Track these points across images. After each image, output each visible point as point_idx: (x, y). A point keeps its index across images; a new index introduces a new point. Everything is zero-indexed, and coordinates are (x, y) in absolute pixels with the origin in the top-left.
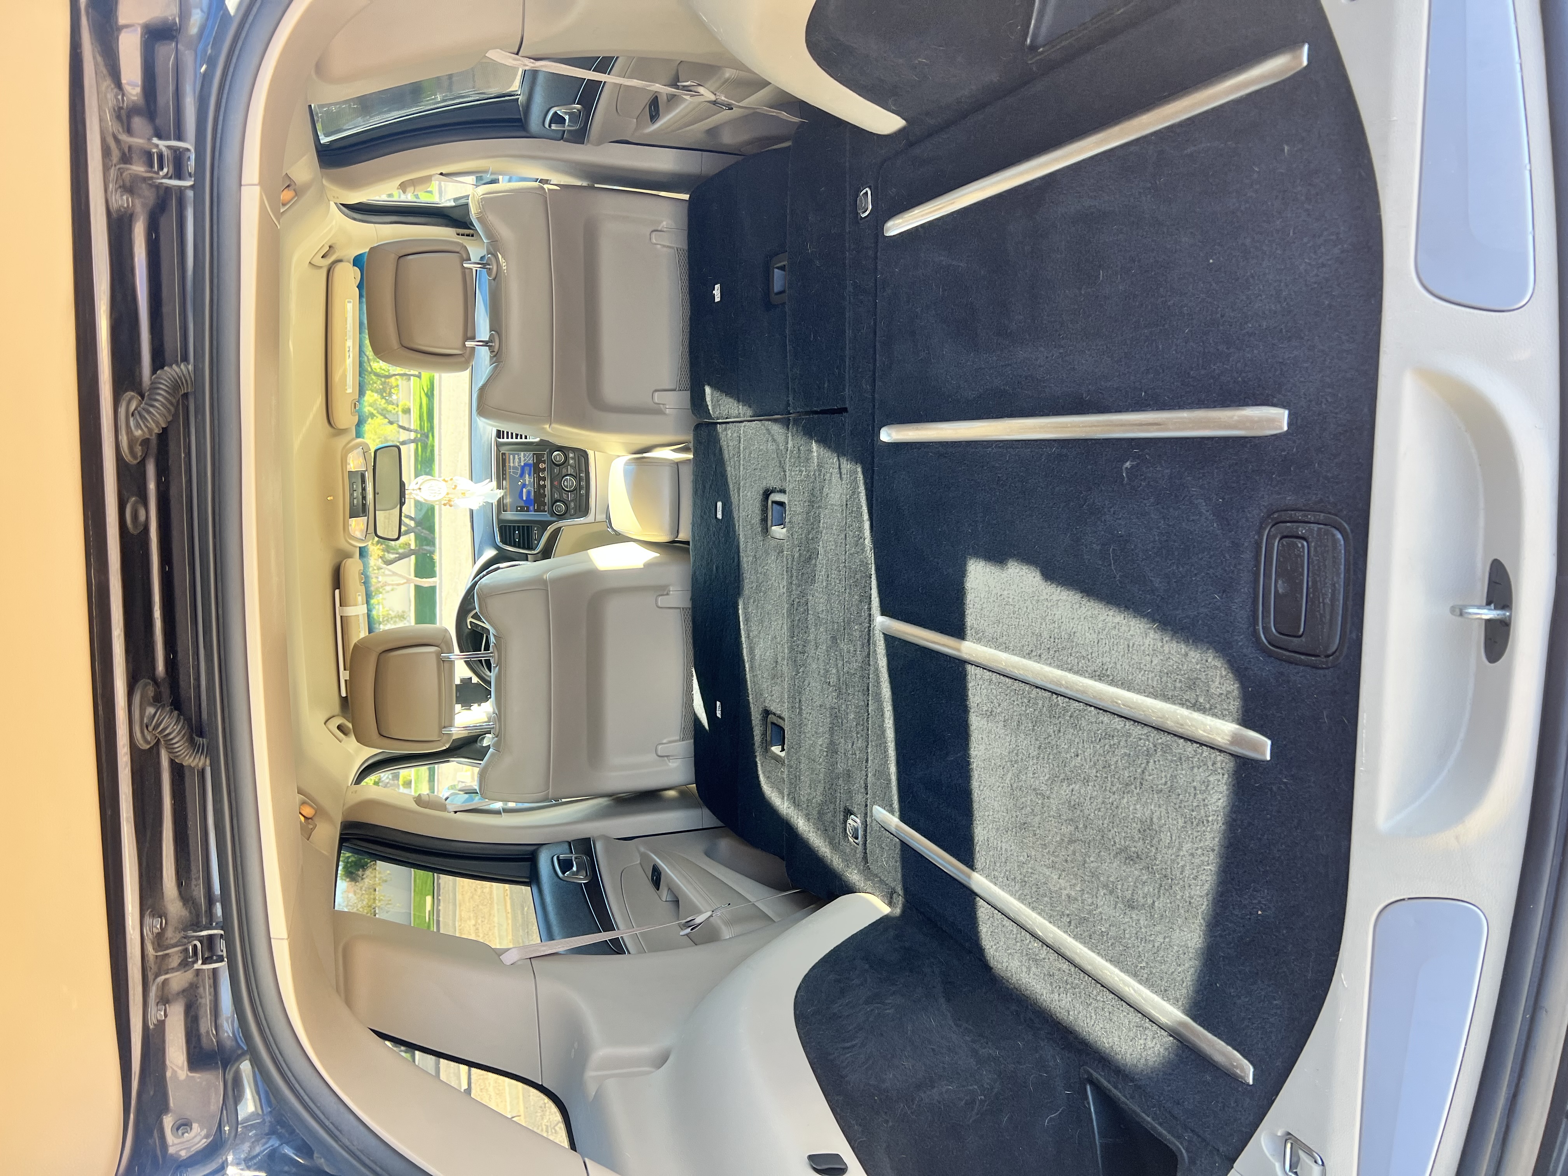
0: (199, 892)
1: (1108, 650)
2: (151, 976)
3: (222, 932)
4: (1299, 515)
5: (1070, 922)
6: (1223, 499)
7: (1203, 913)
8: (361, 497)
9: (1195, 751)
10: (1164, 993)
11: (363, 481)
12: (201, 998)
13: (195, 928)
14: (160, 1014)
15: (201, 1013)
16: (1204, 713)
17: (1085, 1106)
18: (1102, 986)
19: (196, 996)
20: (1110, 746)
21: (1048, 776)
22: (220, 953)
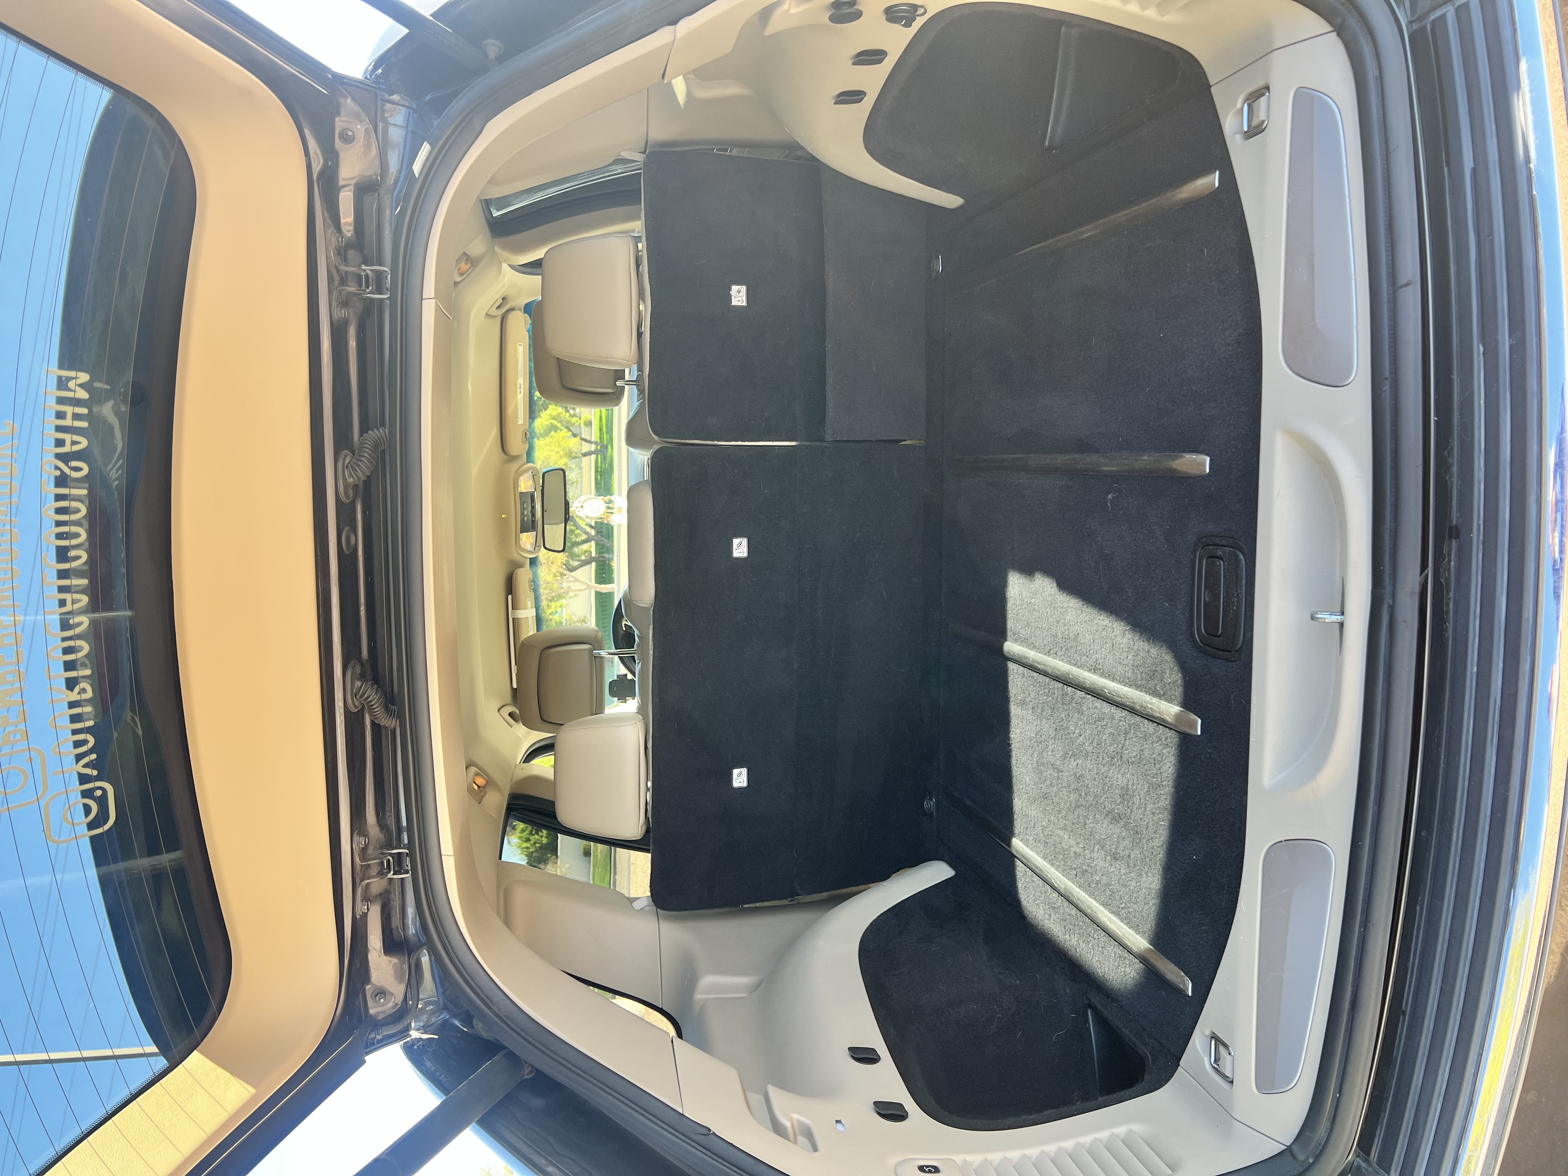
0: (391, 822)
1: (1100, 648)
2: (358, 881)
3: (407, 851)
4: (1218, 541)
5: (1076, 875)
6: (1170, 526)
7: (1160, 860)
8: (530, 515)
9: (1155, 729)
10: (1136, 928)
11: (533, 500)
12: (393, 901)
13: (388, 848)
14: (365, 909)
15: (393, 913)
16: (1160, 698)
17: (1086, 1028)
18: (1098, 926)
19: (389, 900)
20: (1102, 726)
21: (1061, 753)
22: (407, 868)
